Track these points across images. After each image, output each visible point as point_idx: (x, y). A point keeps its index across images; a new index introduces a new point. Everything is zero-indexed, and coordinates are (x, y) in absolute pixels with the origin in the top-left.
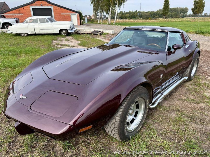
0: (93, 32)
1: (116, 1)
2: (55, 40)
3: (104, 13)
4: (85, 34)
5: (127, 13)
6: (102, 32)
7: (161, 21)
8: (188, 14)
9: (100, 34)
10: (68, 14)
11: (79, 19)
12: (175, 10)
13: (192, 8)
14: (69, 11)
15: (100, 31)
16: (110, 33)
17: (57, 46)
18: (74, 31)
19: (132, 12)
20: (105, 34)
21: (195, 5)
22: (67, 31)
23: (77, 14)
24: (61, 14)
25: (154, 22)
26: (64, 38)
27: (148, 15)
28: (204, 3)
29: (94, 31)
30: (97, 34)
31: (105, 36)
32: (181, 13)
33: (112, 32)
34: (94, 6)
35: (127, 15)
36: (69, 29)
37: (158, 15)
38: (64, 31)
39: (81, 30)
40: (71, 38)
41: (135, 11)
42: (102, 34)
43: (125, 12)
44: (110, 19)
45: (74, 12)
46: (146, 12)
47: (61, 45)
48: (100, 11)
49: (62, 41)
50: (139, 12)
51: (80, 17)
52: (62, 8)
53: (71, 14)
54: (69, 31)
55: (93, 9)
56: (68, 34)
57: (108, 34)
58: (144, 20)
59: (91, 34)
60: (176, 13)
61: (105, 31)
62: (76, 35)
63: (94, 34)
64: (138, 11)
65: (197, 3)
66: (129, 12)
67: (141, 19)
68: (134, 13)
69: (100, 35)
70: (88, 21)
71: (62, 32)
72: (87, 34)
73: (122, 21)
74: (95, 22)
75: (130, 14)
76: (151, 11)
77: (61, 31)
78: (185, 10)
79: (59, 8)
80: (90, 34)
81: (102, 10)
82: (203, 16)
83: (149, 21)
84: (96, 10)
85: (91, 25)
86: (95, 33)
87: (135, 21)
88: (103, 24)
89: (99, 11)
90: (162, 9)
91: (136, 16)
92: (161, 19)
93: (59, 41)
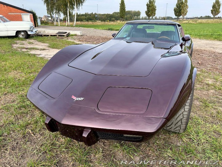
0: (57, 34)
1: (74, 1)
2: (14, 44)
3: (61, 14)
4: (48, 36)
5: (83, 15)
6: (69, 34)
7: (119, 23)
8: (141, 17)
9: (67, 35)
10: (18, 14)
11: (33, 20)
12: (129, 12)
13: (146, 11)
14: (19, 10)
15: (66, 33)
16: (77, 34)
17: (21, 50)
18: (35, 33)
19: (88, 14)
20: (72, 35)
21: (148, 8)
22: (27, 33)
23: (29, 14)
24: (9, 14)
25: (113, 24)
26: (24, 41)
27: (105, 18)
28: (156, 7)
29: (59, 33)
30: (64, 36)
31: (74, 37)
32: (135, 16)
33: (81, 33)
34: (48, 6)
35: (82, 17)
36: (29, 31)
37: (115, 18)
38: (23, 33)
39: (42, 32)
40: (33, 40)
41: (91, 13)
42: (68, 35)
43: (81, 14)
44: (69, 21)
45: (26, 12)
46: (102, 15)
47: (26, 49)
48: (56, 12)
49: (23, 44)
50: (96, 14)
51: (34, 17)
52: (9, 7)
53: (22, 14)
54: (29, 33)
55: (47, 9)
56: (28, 36)
57: (76, 35)
58: (103, 23)
59: (56, 36)
60: (131, 16)
61: (72, 33)
62: (39, 37)
63: (59, 36)
64: (94, 13)
65: (150, 6)
66: (84, 14)
67: (99, 21)
68: (90, 15)
69: (67, 37)
70: (41, 23)
71: (20, 34)
72: (51, 36)
73: (81, 23)
74: (50, 24)
75: (86, 16)
76: (107, 14)
77: (18, 32)
78: (138, 14)
79: (5, 6)
80: (54, 36)
81: (59, 11)
82: (154, 19)
83: (108, 23)
84: (50, 10)
85: (47, 27)
86: (61, 35)
87: (93, 23)
88: (60, 26)
89: (54, 12)
90: (119, 11)
91: (92, 19)
92: (119, 21)
93: (20, 44)
